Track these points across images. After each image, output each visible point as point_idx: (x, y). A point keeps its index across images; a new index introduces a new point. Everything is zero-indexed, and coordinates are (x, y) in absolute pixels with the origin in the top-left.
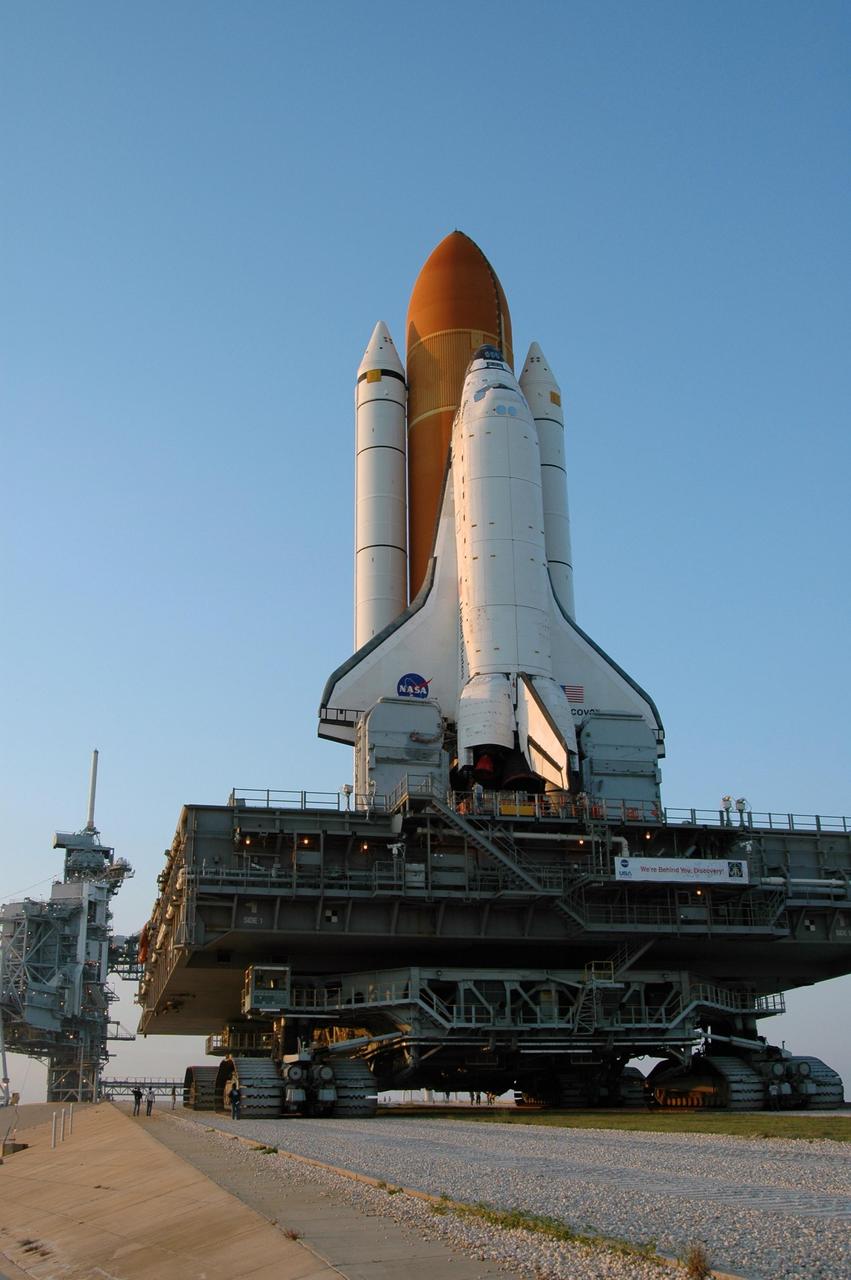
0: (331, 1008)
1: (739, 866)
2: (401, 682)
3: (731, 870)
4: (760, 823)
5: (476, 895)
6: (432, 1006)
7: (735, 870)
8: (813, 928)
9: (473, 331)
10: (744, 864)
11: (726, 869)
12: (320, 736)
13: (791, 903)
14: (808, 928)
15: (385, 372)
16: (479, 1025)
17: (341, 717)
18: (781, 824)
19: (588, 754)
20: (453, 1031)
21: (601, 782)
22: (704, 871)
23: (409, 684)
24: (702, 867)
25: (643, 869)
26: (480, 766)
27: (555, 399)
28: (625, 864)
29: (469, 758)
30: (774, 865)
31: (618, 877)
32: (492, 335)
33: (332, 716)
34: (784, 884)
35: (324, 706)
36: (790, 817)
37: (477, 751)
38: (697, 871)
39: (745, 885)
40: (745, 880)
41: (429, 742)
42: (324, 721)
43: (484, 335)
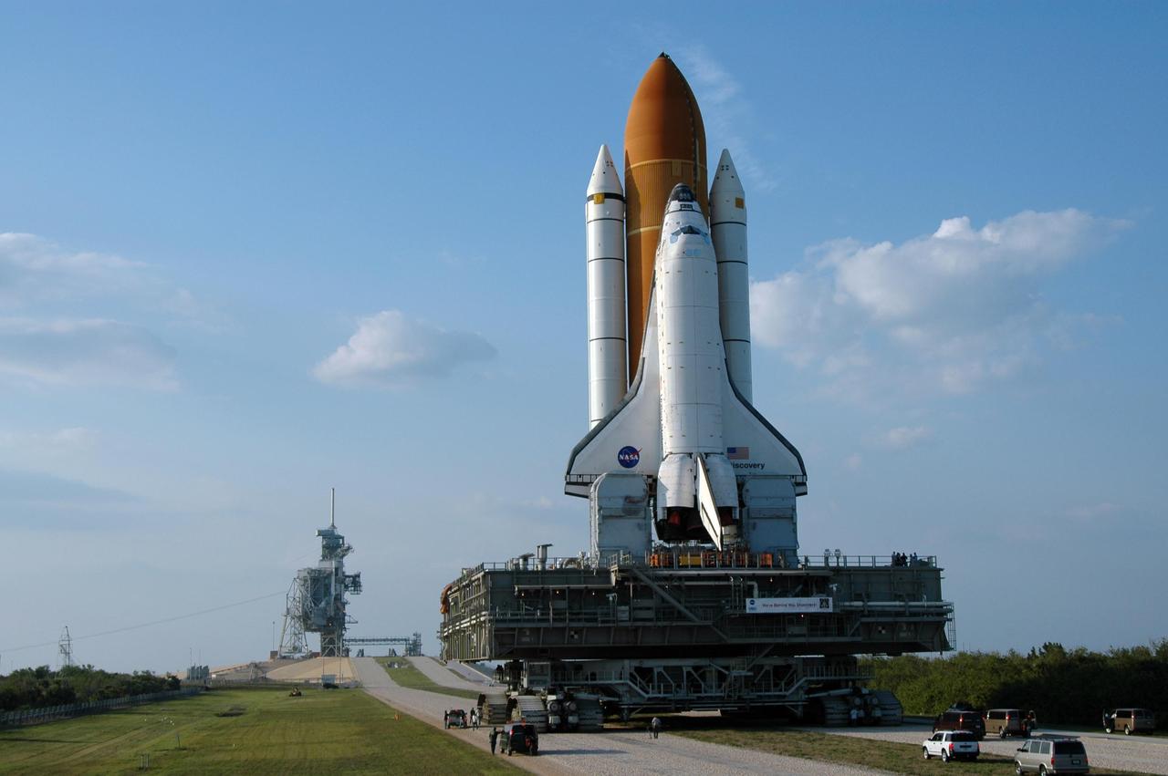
0: (577, 683)
1: (827, 601)
2: (621, 453)
3: (822, 603)
4: (852, 563)
5: (659, 624)
6: (636, 685)
7: (824, 604)
8: (883, 632)
9: (673, 161)
10: (831, 599)
11: (819, 604)
12: (566, 493)
13: (864, 620)
14: (880, 632)
15: (607, 196)
16: (665, 695)
17: (580, 480)
18: (867, 563)
19: (747, 504)
20: (649, 699)
21: (755, 524)
22: (803, 605)
23: (626, 453)
24: (802, 603)
25: (764, 605)
26: (671, 521)
27: (740, 203)
28: (752, 603)
29: (664, 513)
30: (858, 592)
31: (748, 611)
32: (688, 161)
33: (574, 479)
34: (863, 606)
35: (568, 473)
36: (874, 558)
37: (670, 510)
38: (799, 605)
39: (830, 613)
40: (830, 610)
41: (638, 502)
42: (568, 483)
43: (682, 163)
